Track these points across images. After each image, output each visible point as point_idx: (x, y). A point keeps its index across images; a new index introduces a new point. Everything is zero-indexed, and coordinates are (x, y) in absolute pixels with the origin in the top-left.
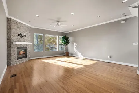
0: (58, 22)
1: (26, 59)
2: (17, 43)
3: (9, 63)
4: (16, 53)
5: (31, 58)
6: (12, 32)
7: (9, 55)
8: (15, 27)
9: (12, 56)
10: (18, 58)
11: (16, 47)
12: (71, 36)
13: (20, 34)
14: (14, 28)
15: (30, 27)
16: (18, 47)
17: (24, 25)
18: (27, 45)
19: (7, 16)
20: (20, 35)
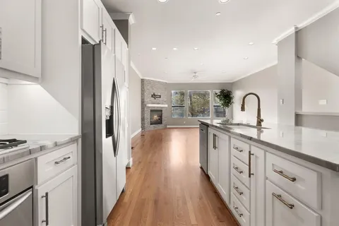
0: (195, 73)
1: (160, 125)
2: (150, 105)
3: (143, 127)
4: (149, 117)
5: (168, 127)
6: (145, 94)
7: (143, 119)
8: (149, 87)
9: (146, 120)
10: (151, 124)
11: (150, 111)
12: (238, 89)
14: (148, 89)
16: (152, 111)
18: (162, 108)
19: (141, 78)
20: (154, 96)
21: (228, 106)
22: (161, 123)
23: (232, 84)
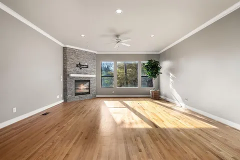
1: (88, 95)
3: (65, 97)
4: (73, 88)
5: (97, 96)
6: (68, 63)
7: (65, 90)
8: (73, 57)
9: (69, 91)
10: (76, 95)
11: (74, 81)
12: (165, 59)
13: (80, 65)
14: (71, 58)
15: (95, 54)
16: (76, 81)
17: (86, 52)
18: (89, 78)
21: (155, 76)
22: (89, 93)
23: (159, 56)
